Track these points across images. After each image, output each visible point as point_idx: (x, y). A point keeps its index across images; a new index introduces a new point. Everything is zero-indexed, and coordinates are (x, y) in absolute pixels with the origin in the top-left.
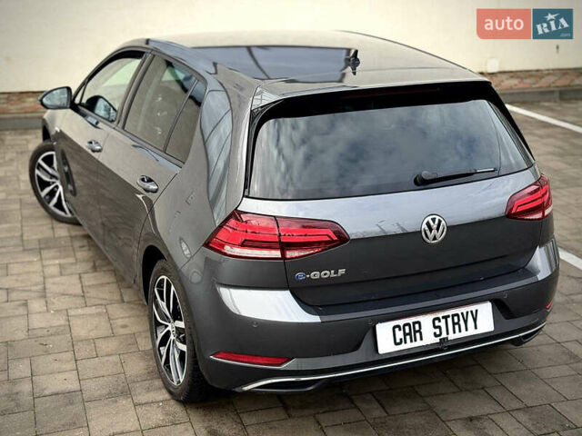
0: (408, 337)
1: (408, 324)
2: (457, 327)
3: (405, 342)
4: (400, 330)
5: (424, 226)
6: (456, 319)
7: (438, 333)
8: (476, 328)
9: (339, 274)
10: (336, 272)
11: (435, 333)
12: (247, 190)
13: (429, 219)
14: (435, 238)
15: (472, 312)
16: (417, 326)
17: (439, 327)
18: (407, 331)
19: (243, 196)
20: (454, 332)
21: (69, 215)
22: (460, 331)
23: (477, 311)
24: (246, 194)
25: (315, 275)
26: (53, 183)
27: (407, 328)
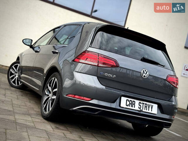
0: (130, 105)
1: (131, 101)
2: (146, 108)
3: (129, 106)
4: (128, 101)
5: (142, 71)
6: (146, 105)
7: (140, 107)
8: (152, 111)
9: (114, 77)
10: (113, 76)
11: (139, 107)
12: (91, 45)
13: (144, 70)
14: (144, 76)
15: (151, 105)
16: (134, 102)
17: (141, 106)
18: (131, 103)
19: (89, 47)
20: (145, 109)
21: (17, 85)
22: (147, 110)
23: (153, 105)
24: (90, 46)
25: (106, 74)
26: (15, 74)
27: (131, 102)
